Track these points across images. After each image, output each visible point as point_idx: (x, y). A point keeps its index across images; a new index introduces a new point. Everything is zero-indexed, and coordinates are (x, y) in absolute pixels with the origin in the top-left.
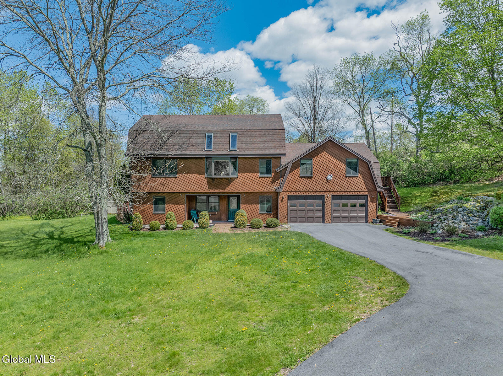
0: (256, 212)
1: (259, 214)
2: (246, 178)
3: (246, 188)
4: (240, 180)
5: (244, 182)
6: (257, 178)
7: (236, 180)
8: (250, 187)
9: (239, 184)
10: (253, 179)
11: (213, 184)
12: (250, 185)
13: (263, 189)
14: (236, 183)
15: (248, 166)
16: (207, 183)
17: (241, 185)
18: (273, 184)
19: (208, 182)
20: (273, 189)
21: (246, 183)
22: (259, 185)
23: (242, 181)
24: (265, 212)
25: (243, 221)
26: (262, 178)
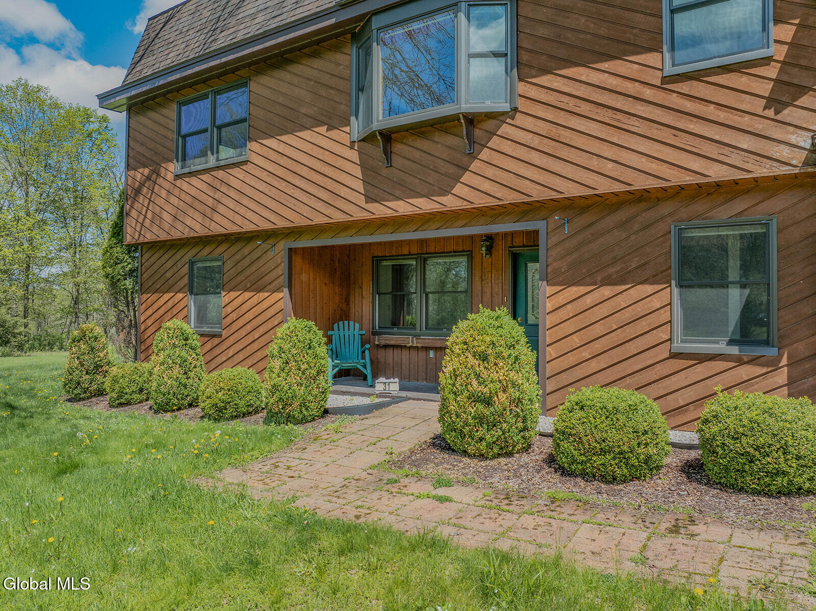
0: (650, 339)
1: (675, 356)
2: (570, 104)
3: (568, 170)
4: (528, 123)
5: (554, 131)
6: (648, 93)
7: (505, 129)
8: (594, 163)
9: (521, 152)
10: (620, 102)
11: (385, 172)
12: (595, 146)
13: (696, 164)
14: (507, 147)
15: (582, 22)
16: (358, 172)
17: (535, 158)
18: (788, 114)
19: (362, 165)
20: (783, 152)
21: (566, 136)
22: (665, 135)
23: (542, 127)
24: (721, 347)
25: (488, 402)
26: (684, 87)
